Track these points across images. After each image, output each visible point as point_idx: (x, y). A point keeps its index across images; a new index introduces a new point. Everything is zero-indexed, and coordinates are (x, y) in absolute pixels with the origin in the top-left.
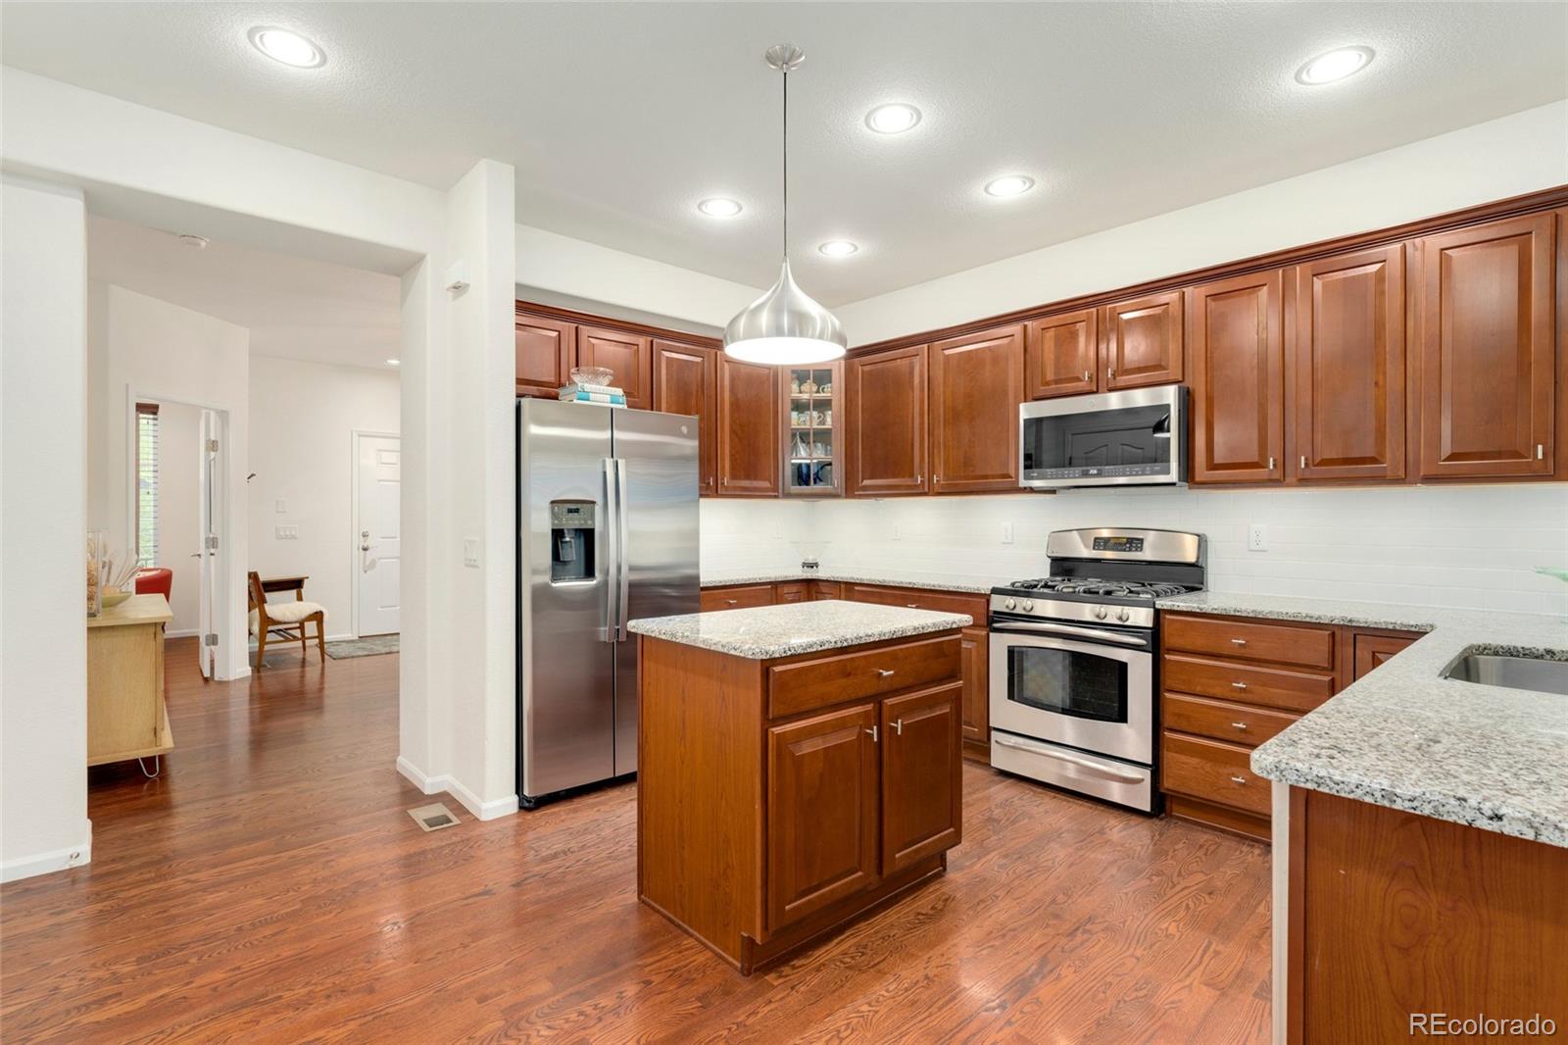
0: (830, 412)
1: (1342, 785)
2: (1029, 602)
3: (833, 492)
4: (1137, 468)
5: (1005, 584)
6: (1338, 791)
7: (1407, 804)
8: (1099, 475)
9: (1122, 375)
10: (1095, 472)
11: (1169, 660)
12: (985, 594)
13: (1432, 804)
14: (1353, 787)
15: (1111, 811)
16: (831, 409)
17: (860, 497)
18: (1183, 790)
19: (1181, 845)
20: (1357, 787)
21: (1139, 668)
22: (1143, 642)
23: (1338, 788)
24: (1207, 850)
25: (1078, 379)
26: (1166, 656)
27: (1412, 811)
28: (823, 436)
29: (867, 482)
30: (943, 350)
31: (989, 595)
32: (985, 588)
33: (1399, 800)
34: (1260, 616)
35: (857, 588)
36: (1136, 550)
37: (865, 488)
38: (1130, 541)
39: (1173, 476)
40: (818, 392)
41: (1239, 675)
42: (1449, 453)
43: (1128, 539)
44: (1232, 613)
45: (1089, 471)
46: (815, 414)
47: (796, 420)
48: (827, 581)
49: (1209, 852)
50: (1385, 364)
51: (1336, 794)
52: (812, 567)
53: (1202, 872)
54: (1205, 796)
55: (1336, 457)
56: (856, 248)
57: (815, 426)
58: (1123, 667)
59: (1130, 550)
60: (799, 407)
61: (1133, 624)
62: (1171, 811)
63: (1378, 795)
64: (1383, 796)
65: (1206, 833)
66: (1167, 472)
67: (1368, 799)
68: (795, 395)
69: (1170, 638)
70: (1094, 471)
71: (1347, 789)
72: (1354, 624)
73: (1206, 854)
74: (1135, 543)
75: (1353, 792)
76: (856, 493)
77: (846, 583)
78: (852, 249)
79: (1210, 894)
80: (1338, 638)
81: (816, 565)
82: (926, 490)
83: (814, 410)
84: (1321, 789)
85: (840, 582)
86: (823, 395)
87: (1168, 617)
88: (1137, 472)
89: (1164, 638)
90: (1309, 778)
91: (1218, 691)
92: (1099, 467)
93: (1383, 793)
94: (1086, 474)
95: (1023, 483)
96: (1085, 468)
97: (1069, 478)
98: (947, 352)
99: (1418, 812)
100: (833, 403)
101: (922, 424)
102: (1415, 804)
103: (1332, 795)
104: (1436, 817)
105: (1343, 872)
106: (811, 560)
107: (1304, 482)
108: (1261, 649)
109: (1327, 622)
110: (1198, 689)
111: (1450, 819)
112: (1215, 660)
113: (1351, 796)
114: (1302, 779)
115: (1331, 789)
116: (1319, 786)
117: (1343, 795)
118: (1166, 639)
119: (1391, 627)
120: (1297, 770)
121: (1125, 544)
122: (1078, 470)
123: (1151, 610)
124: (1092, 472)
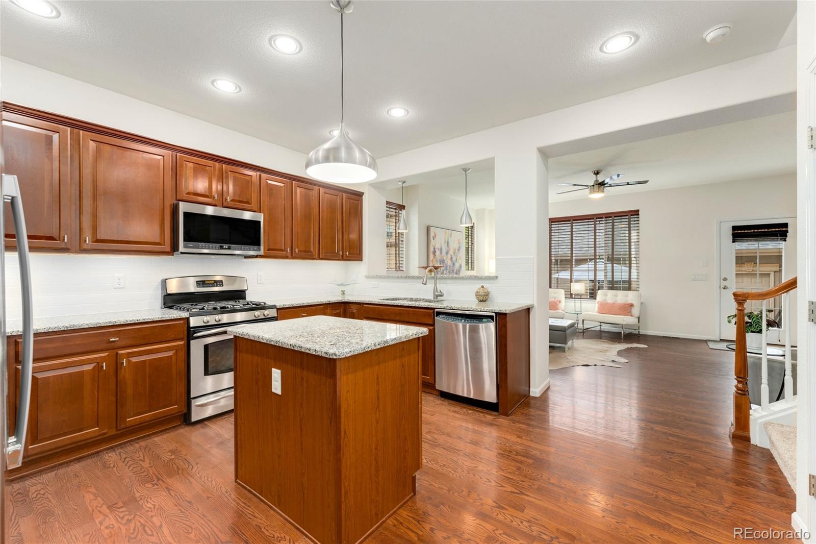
4: (247, 247)
8: (229, 248)
12: (185, 318)
30: (92, 140)
31: (188, 318)
36: (219, 286)
38: (217, 282)
39: (261, 252)
43: (214, 281)
55: (303, 250)
59: (216, 286)
61: (270, 317)
66: (259, 250)
70: (226, 246)
80: (325, 307)
87: (280, 311)
88: (247, 249)
92: (229, 245)
94: (221, 248)
96: (222, 245)
97: (212, 249)
107: (295, 258)
121: (214, 283)
122: (218, 245)
123: (276, 309)
124: (224, 247)
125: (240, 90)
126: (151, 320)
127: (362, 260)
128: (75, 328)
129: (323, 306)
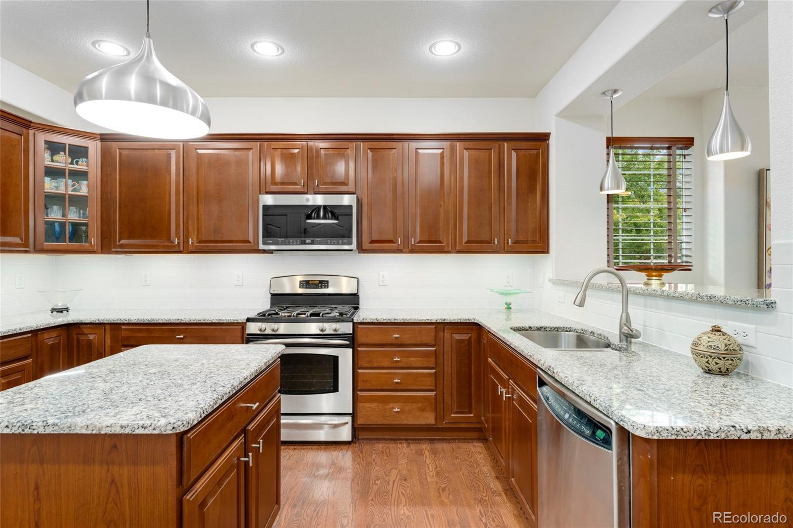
0: (85, 182)
1: (688, 433)
2: (275, 326)
3: (90, 248)
4: (334, 240)
5: (252, 315)
6: (686, 437)
7: (715, 435)
8: (312, 243)
9: (322, 185)
10: (310, 241)
11: (361, 351)
12: (242, 323)
13: (725, 432)
14: (692, 432)
15: (329, 447)
16: (87, 180)
17: (117, 253)
18: (368, 423)
19: (374, 456)
20: (694, 432)
21: (345, 357)
22: (348, 343)
23: (686, 435)
24: (386, 453)
25: (295, 184)
26: (359, 349)
27: (717, 438)
28: (79, 201)
29: (123, 242)
30: (196, 149)
31: (245, 323)
32: (242, 318)
33: (712, 434)
34: (406, 321)
35: (123, 327)
36: (325, 288)
37: (122, 246)
38: (321, 282)
39: (354, 246)
40: (72, 163)
41: (395, 354)
42: (466, 240)
43: (319, 281)
44: (393, 321)
45: (305, 241)
46: (70, 182)
47: (50, 185)
48: (91, 323)
49: (388, 454)
50: (444, 197)
51: (685, 438)
52: (62, 312)
53: (393, 468)
54: (379, 423)
55: (425, 239)
56: (129, 53)
57: (70, 192)
58: (335, 359)
59: (321, 288)
60: (54, 173)
61: (341, 333)
62: (358, 436)
63: (703, 434)
64: (705, 434)
65: (379, 443)
66: (350, 243)
67: (699, 437)
68: (48, 163)
69: (361, 339)
71: (690, 435)
72: (446, 321)
73: (387, 456)
74: (324, 284)
75: (693, 435)
76: (113, 250)
77: (111, 324)
78: (125, 53)
79: (405, 480)
80: (438, 328)
81: (67, 310)
82: (182, 249)
83: (69, 179)
84: (679, 438)
85: (105, 324)
86: (76, 166)
87: (359, 326)
88: (335, 242)
89: (357, 338)
90: (673, 433)
91: (386, 364)
92: (312, 239)
93: (706, 432)
94: (304, 243)
95: (262, 247)
96: (304, 239)
97: (293, 244)
98: (200, 151)
99: (720, 438)
100: (90, 175)
101: (178, 200)
102: (719, 434)
103: (684, 440)
104: (726, 438)
105: (672, 478)
106: (60, 305)
107: (413, 251)
108: (406, 339)
109: (434, 321)
110: (376, 365)
111: (732, 438)
112: (383, 348)
113: (692, 438)
114: (670, 435)
115: (683, 436)
116: (677, 436)
117: (688, 438)
118: (359, 339)
119: (459, 321)
120: (667, 430)
121: (318, 284)
122: (299, 240)
123: (351, 324)
124: (307, 241)
125: (283, 51)
126: (210, 322)
127: (547, 252)
128: (154, 322)
129: (434, 326)
